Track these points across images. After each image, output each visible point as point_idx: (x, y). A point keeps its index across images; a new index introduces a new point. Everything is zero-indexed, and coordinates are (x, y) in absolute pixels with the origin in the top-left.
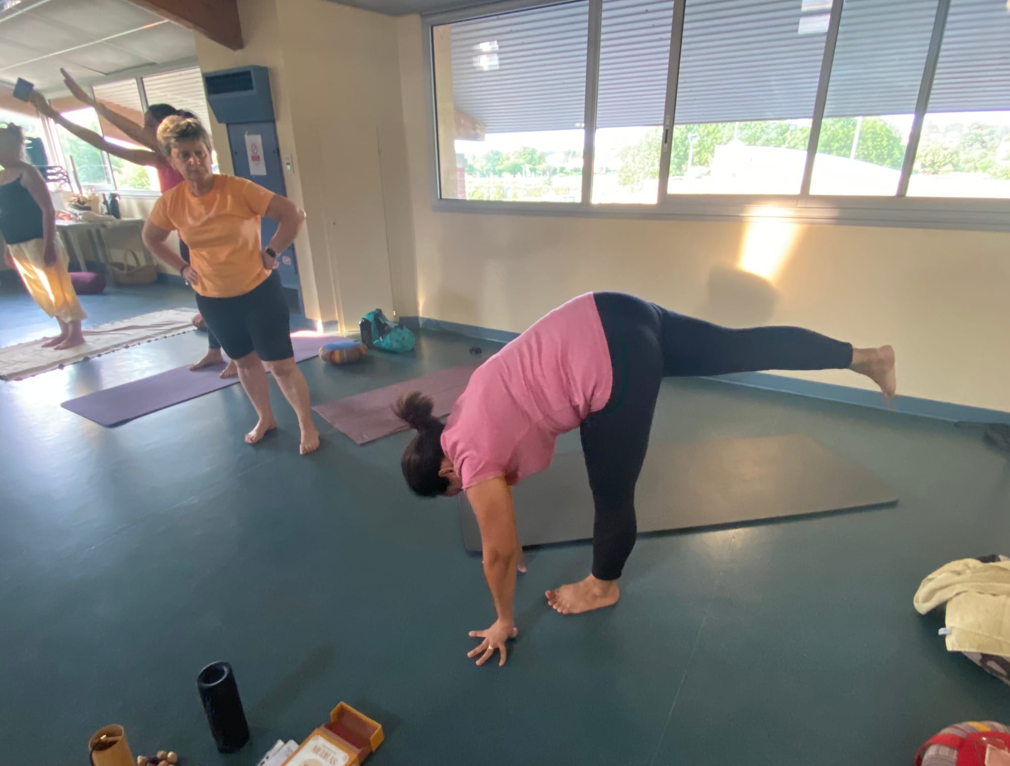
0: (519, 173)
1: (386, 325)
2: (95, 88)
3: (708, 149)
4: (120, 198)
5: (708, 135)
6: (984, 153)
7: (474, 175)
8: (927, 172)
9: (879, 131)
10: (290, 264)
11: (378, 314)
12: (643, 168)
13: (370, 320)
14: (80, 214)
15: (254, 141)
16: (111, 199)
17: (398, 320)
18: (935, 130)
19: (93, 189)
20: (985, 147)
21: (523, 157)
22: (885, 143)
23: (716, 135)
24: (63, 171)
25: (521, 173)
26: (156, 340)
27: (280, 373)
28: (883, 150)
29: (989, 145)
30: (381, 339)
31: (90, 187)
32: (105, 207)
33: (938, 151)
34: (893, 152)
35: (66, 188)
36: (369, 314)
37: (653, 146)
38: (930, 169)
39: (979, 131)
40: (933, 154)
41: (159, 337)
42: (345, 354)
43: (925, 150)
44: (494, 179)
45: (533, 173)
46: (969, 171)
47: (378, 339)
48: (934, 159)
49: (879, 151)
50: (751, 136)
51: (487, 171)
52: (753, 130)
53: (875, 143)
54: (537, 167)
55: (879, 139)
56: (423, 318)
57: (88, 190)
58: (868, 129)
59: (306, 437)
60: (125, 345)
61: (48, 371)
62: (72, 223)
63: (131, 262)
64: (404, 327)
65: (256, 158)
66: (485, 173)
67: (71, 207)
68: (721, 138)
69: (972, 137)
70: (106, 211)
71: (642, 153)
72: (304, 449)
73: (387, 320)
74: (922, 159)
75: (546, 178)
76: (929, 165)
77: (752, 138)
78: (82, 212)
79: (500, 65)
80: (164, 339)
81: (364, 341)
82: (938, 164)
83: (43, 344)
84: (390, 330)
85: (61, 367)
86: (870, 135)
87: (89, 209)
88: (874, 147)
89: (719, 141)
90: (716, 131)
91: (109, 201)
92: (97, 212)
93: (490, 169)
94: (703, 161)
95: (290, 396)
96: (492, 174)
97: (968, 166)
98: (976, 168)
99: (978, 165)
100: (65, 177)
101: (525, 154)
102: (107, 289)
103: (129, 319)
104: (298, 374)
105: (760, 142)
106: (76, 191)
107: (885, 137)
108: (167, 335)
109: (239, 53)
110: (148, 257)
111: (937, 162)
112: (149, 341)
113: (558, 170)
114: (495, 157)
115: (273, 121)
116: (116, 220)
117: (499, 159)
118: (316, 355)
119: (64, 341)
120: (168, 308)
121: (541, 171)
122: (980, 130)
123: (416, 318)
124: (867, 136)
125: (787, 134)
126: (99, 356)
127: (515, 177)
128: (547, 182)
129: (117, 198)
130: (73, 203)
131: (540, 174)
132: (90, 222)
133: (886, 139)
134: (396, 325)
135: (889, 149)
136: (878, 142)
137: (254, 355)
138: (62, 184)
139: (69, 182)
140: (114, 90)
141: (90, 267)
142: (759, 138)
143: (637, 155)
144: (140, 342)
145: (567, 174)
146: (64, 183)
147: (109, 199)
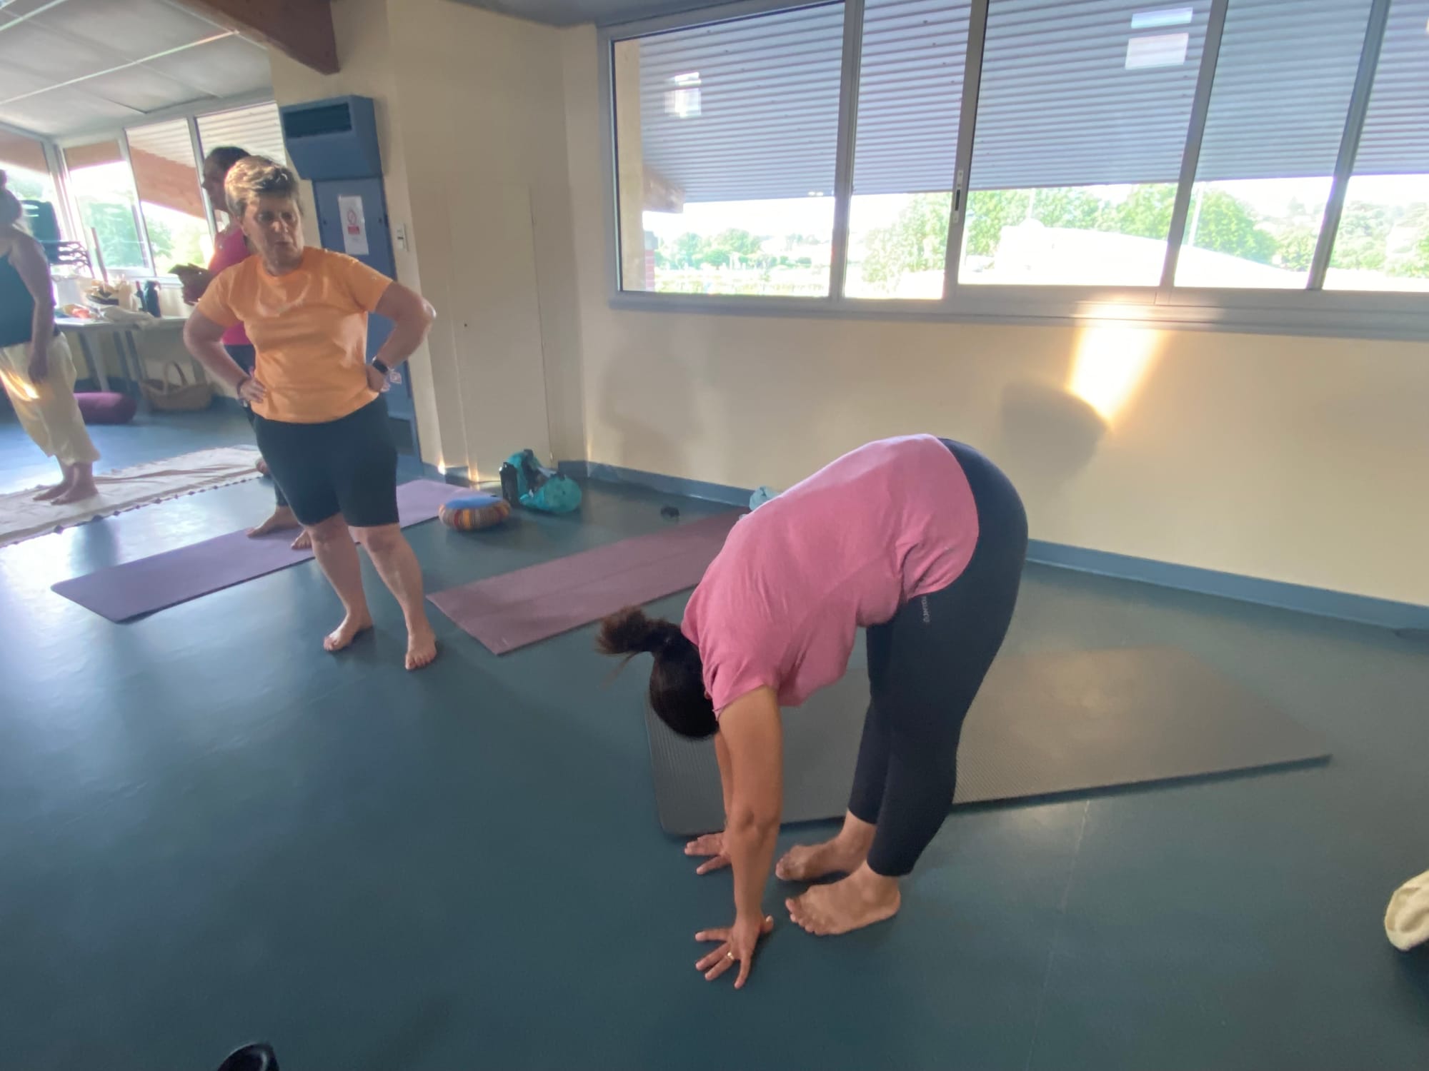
0: (724, 264)
1: (538, 472)
2: (130, 133)
3: (986, 232)
4: (160, 288)
5: (987, 213)
6: (1368, 243)
7: (662, 266)
8: (1289, 268)
9: (1225, 211)
10: (400, 383)
11: (527, 458)
12: (897, 259)
13: (516, 466)
14: (102, 310)
15: (352, 206)
16: (147, 289)
17: (556, 466)
18: (1300, 210)
19: (123, 275)
20: (1369, 235)
21: (730, 242)
22: (1233, 227)
23: (998, 213)
24: (82, 249)
25: (728, 264)
26: (202, 491)
27: (376, 545)
28: (1231, 236)
29: (1376, 232)
30: (531, 493)
31: (119, 272)
32: (138, 300)
33: (1305, 240)
34: (1246, 239)
35: (85, 272)
36: (514, 457)
37: (910, 229)
38: (1295, 264)
39: (1361, 213)
40: (1299, 244)
41: (206, 487)
42: (478, 515)
43: (1286, 238)
44: (689, 271)
45: (744, 264)
46: (1349, 267)
47: (527, 493)
48: (1300, 250)
49: (1226, 237)
50: (1048, 215)
51: (680, 261)
52: (1051, 208)
53: (1220, 227)
54: (749, 256)
55: (1225, 222)
56: (593, 464)
57: (115, 277)
58: (1209, 207)
59: (416, 641)
60: (156, 498)
61: (38, 536)
62: (90, 322)
63: (175, 379)
64: (565, 476)
65: (354, 230)
66: (677, 264)
67: (91, 300)
68: (1006, 218)
69: (1352, 221)
70: (139, 305)
71: (895, 239)
72: (412, 662)
73: (541, 466)
74: (1284, 250)
75: (761, 271)
76: (1293, 258)
77: (1049, 218)
78: (105, 306)
79: (703, 111)
80: (214, 490)
81: (505, 496)
82: (1305, 257)
83: (34, 496)
84: (545, 480)
85: (59, 530)
86: (1213, 216)
87: (115, 302)
88: (1219, 233)
89: (1003, 222)
90: (998, 208)
91: (145, 292)
92: (127, 306)
93: (684, 259)
94: (980, 250)
95: (393, 583)
96: (686, 265)
97: (1346, 261)
98: (1358, 264)
99: (1361, 258)
100: (84, 258)
101: (732, 239)
102: (136, 418)
103: (165, 460)
104: (404, 548)
105: (1060, 223)
106: (99, 277)
107: (1234, 219)
108: (218, 485)
109: (334, 78)
110: (199, 373)
111: (1304, 255)
112: (191, 493)
113: (779, 261)
114: (691, 242)
115: (377, 175)
116: (155, 320)
117: (696, 245)
118: (436, 515)
119: (67, 492)
120: (223, 446)
121: (755, 261)
122: (1363, 210)
123: (582, 464)
124: (1209, 217)
125: (1096, 214)
126: (116, 514)
127: (718, 269)
128: (764, 277)
129: (156, 288)
130: (93, 294)
131: (753, 266)
132: (116, 321)
133: (1235, 222)
134: (554, 473)
135: (1239, 235)
136: (1224, 225)
137: (340, 518)
138: (80, 267)
139: (89, 265)
140: (156, 136)
141: (114, 385)
142: (1058, 219)
143: (889, 240)
144: (178, 494)
145: (790, 266)
146: (83, 266)
147: (145, 289)
